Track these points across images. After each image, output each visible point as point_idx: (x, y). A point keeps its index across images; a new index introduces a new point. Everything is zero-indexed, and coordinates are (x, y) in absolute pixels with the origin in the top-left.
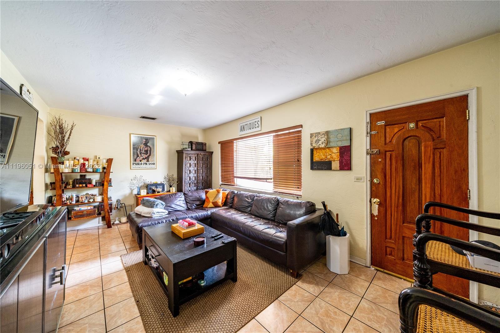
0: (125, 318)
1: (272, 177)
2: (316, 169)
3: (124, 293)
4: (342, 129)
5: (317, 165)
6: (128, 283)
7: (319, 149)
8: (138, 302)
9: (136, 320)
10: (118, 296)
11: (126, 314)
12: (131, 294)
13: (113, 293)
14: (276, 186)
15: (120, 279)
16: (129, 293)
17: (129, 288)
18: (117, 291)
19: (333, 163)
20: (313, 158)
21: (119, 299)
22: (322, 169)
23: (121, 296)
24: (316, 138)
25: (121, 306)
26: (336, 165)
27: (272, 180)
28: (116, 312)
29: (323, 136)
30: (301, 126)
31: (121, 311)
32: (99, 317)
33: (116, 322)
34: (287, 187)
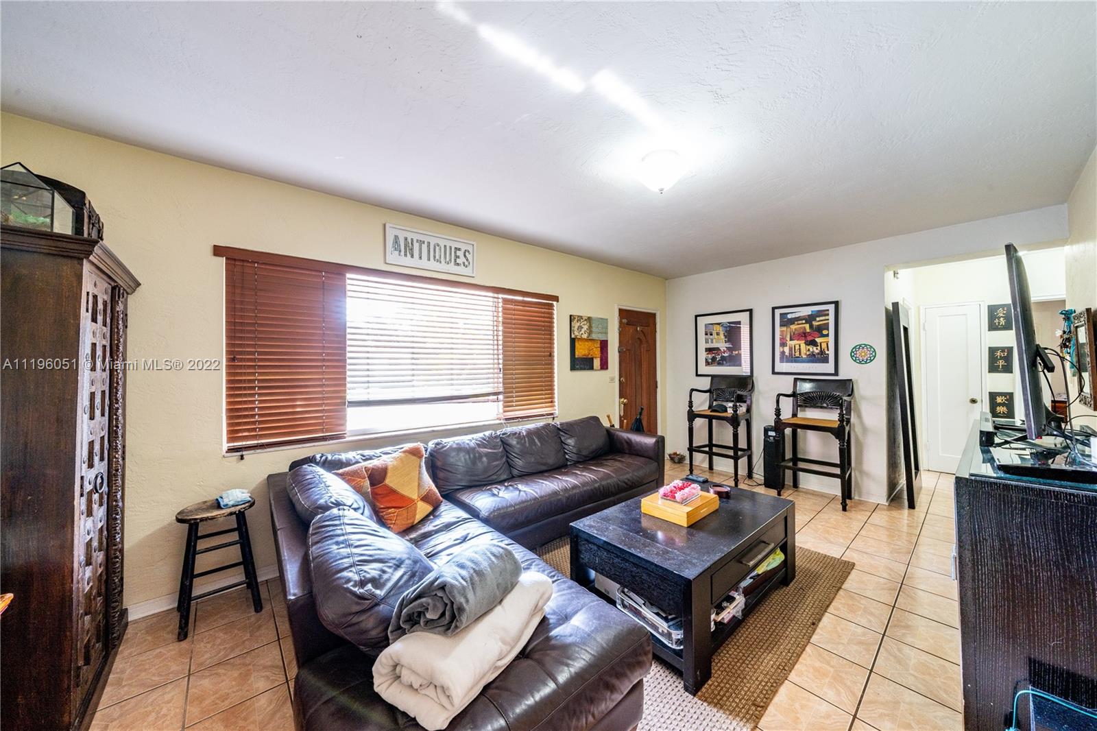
0: (848, 627)
1: (501, 390)
2: (578, 369)
3: (818, 664)
4: (602, 319)
5: (580, 363)
6: (792, 676)
7: (581, 339)
8: (813, 624)
9: (836, 613)
10: (832, 670)
11: (842, 630)
12: (808, 649)
13: (839, 688)
14: (507, 405)
15: (797, 705)
16: (810, 656)
17: (801, 663)
18: (827, 680)
19: (595, 360)
20: (575, 353)
21: (835, 661)
22: (584, 369)
23: (828, 663)
24: (578, 324)
25: (841, 647)
26: (597, 363)
27: (501, 397)
28: (856, 647)
29: (585, 322)
30: (556, 299)
31: (846, 640)
32: (886, 665)
33: (864, 635)
34: (530, 404)
